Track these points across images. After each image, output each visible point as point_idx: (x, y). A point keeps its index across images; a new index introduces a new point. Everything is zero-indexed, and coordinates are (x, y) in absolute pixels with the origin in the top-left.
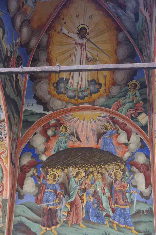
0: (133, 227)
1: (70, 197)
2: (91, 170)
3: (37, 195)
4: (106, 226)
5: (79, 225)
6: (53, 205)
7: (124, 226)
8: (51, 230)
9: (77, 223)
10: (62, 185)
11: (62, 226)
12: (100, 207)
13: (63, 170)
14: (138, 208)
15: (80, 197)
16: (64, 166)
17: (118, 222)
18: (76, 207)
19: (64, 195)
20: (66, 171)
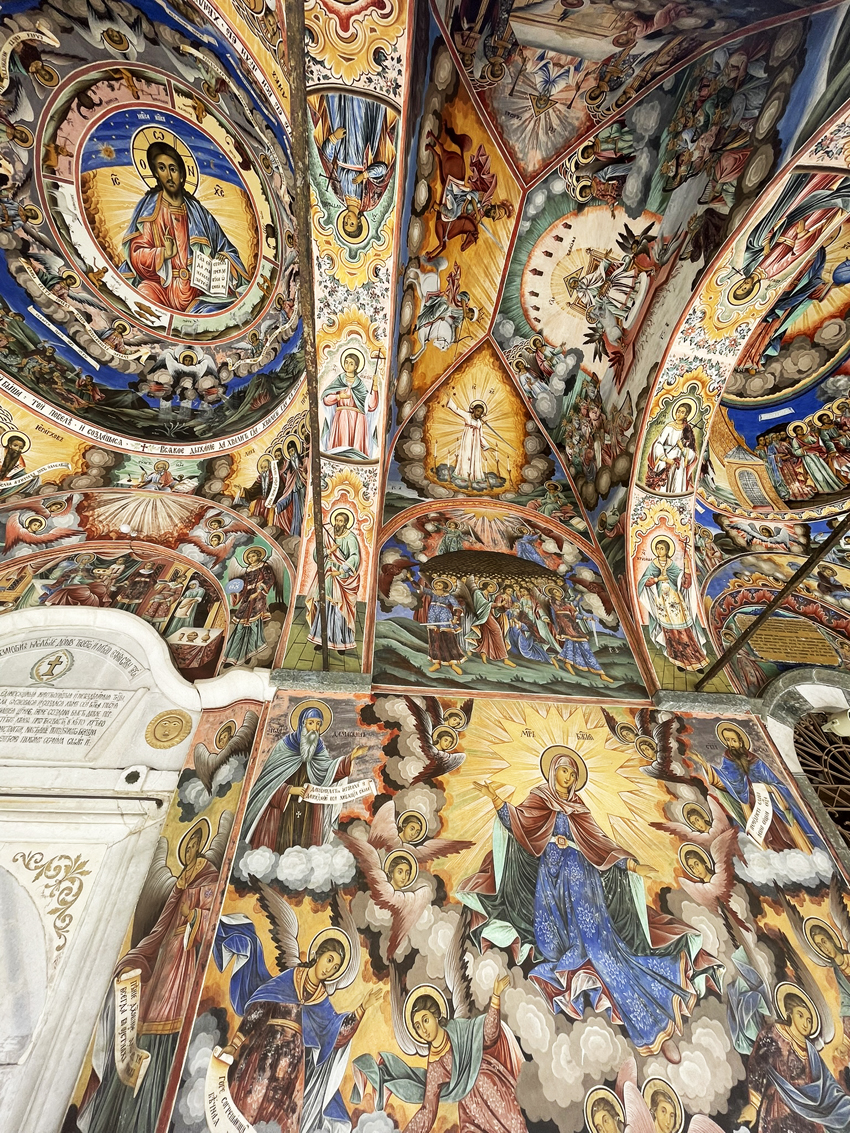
0: (602, 672)
1: (478, 617)
2: (507, 582)
3: (416, 609)
4: (553, 667)
5: (503, 661)
6: (449, 626)
7: (586, 669)
8: (451, 666)
9: (498, 658)
10: (461, 598)
11: (470, 660)
12: (535, 636)
13: (458, 578)
14: (602, 643)
15: (496, 619)
16: (460, 572)
17: (574, 660)
18: (492, 632)
19: (467, 613)
20: (464, 579)
